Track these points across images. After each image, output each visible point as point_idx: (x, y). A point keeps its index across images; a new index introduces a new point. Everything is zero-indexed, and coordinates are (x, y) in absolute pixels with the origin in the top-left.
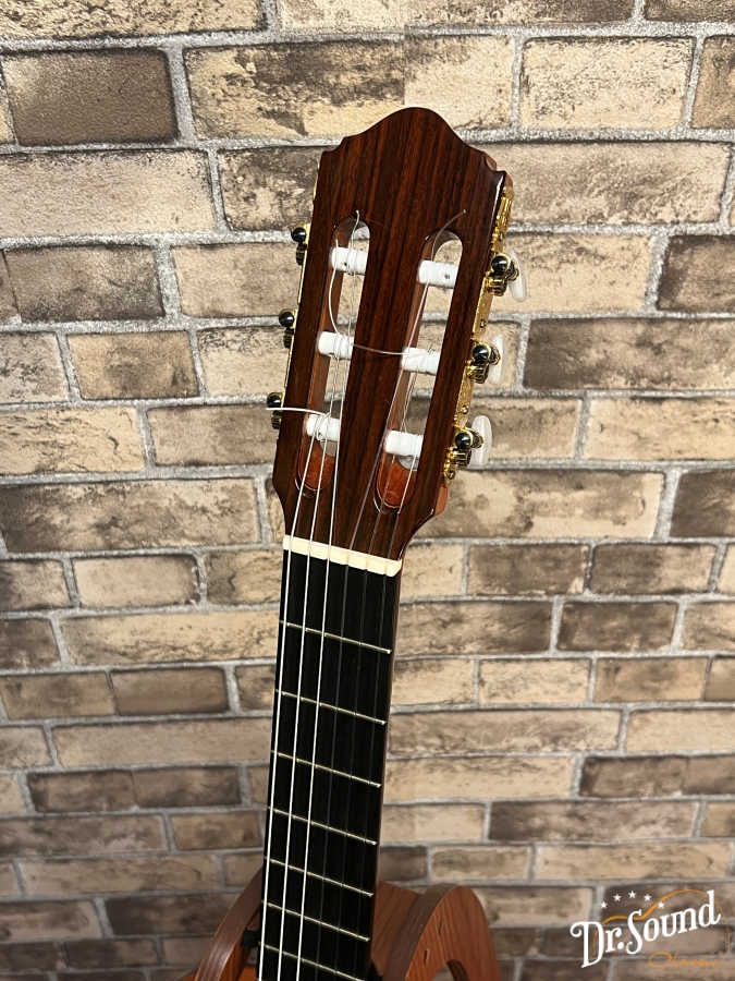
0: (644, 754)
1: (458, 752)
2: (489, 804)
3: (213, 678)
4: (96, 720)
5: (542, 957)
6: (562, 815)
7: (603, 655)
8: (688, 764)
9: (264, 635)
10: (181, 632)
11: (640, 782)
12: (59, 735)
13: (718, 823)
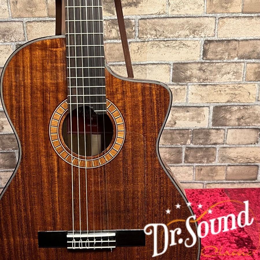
0: (224, 39)
1: (162, 38)
2: (173, 64)
4: (41, 19)
5: (192, 145)
6: (197, 70)
8: (239, 43)
11: (223, 53)
12: (28, 26)
13: (251, 74)
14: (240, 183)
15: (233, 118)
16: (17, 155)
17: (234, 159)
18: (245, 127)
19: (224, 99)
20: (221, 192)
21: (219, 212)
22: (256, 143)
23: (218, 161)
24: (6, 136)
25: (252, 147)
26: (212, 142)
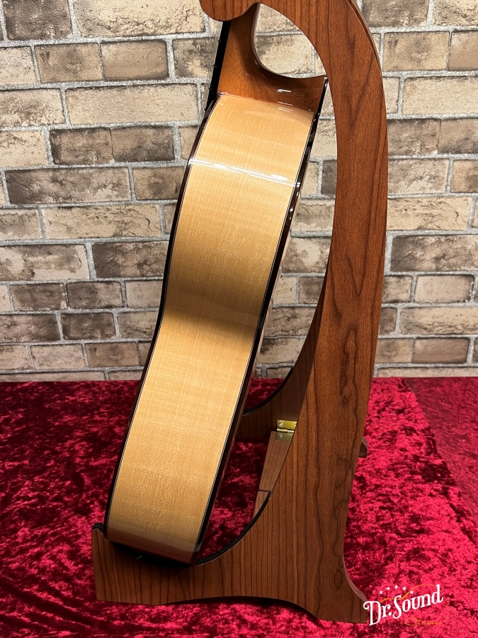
0: (414, 117)
2: (321, 163)
3: (160, 48)
4: (91, 84)
7: (387, 30)
8: (440, 125)
9: (190, 13)
10: (142, 10)
11: (412, 142)
12: (70, 96)
13: (460, 180)
14: (436, 367)
15: (428, 257)
16: (59, 319)
17: (428, 327)
18: (447, 273)
19: (412, 223)
20: (401, 384)
21: (395, 419)
22: (467, 301)
23: (400, 331)
24: (39, 287)
25: (458, 307)
26: (390, 299)
